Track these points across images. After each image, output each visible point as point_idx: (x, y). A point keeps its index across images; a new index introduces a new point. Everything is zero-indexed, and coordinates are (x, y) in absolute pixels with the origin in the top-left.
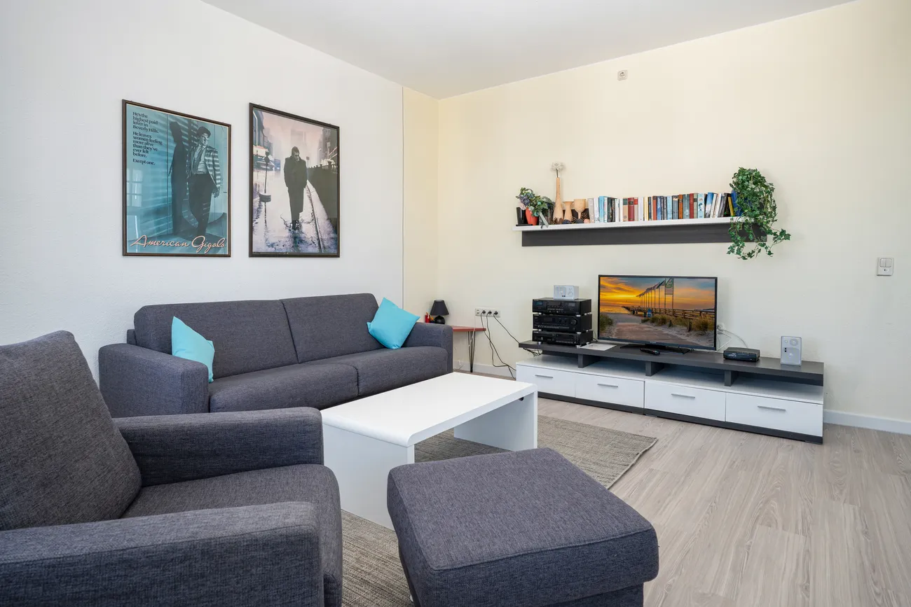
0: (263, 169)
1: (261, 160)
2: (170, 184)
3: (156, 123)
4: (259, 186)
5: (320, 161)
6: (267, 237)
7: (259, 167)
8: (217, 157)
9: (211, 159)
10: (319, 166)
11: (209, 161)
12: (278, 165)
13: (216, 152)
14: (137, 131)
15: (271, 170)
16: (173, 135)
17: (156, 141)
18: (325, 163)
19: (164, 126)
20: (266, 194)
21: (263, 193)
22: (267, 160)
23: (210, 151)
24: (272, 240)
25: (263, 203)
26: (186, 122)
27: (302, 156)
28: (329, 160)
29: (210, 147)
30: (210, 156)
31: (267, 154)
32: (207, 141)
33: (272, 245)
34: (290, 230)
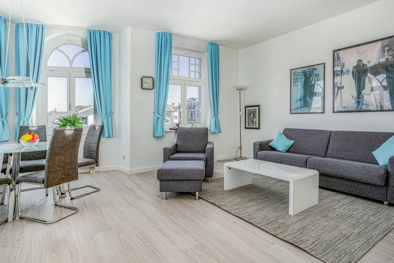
0: (340, 75)
1: (338, 72)
2: (303, 91)
3: (299, 73)
4: (337, 83)
5: (379, 60)
6: (342, 104)
7: (337, 75)
8: (319, 77)
9: (317, 78)
10: (377, 63)
11: (316, 79)
12: (349, 71)
13: (319, 75)
14: (294, 77)
15: (344, 74)
16: (304, 75)
17: (299, 78)
18: (383, 60)
19: (301, 73)
20: (342, 86)
21: (339, 86)
22: (342, 71)
23: (316, 76)
24: (344, 105)
25: (340, 90)
26: (308, 69)
27: (365, 62)
28: (387, 57)
29: (316, 74)
30: (316, 77)
31: (342, 68)
32: (315, 72)
33: (345, 108)
34: (355, 100)
